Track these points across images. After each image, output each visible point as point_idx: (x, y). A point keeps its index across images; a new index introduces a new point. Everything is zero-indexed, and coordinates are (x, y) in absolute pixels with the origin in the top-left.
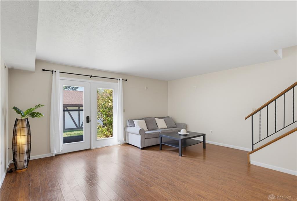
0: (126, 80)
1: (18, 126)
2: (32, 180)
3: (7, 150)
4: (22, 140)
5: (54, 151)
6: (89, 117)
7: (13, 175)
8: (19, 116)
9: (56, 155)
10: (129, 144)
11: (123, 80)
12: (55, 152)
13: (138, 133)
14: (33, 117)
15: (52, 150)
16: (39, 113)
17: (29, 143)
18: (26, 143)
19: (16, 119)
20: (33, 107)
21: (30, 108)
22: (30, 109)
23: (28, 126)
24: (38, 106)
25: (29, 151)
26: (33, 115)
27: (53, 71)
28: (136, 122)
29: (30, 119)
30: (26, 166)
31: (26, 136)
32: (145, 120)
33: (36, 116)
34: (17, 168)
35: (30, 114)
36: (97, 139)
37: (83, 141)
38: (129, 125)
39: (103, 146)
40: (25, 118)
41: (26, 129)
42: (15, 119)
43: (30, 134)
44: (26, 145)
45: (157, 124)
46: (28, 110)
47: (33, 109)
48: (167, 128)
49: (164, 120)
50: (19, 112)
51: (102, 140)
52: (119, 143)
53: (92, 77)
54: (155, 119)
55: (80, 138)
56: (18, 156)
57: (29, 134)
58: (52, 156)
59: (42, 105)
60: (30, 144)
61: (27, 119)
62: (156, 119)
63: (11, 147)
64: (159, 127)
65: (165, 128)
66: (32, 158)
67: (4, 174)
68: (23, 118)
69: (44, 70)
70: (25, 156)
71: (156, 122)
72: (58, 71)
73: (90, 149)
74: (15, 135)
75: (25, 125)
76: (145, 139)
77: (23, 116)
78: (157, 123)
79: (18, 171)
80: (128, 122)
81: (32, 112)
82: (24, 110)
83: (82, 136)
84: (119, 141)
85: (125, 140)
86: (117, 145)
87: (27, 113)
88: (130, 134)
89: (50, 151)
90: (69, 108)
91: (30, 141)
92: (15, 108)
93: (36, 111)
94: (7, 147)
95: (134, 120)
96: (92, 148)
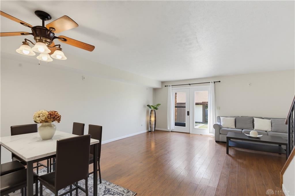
0: (220, 82)
7: (150, 132)
11: (214, 82)
15: (168, 128)
17: (155, 121)
24: (158, 104)
27: (169, 86)
30: (154, 131)
36: (195, 128)
37: (185, 127)
45: (254, 124)
48: (270, 131)
49: (271, 121)
53: (190, 85)
54: (253, 118)
55: (184, 125)
57: (155, 117)
61: (154, 110)
62: (255, 118)
69: (165, 86)
70: (154, 127)
71: (253, 121)
73: (189, 133)
74: (151, 117)
75: (154, 113)
92: (148, 105)
95: (221, 117)
96: (191, 133)
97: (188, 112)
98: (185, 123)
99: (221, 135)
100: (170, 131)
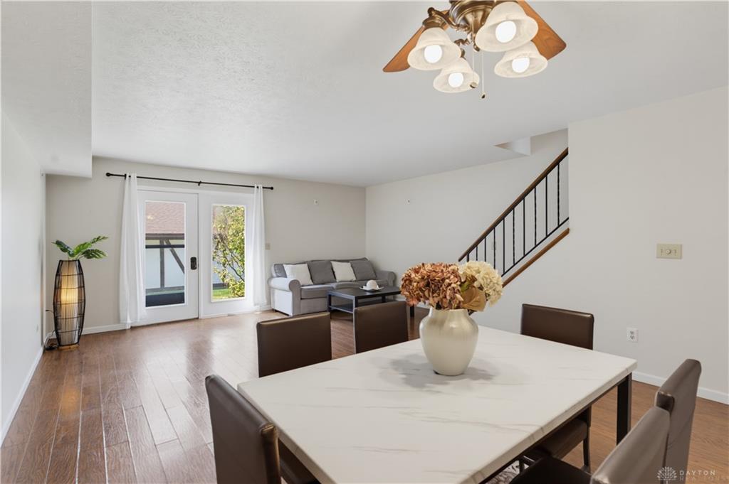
0: (272, 188)
1: (64, 272)
2: (86, 358)
3: (45, 313)
4: (69, 296)
5: (127, 320)
6: (195, 258)
7: (55, 354)
8: (65, 256)
9: (132, 328)
10: (276, 311)
11: (264, 188)
12: (129, 322)
13: (287, 288)
14: (89, 257)
15: (122, 318)
16: (98, 251)
17: (82, 302)
18: (77, 301)
19: (60, 261)
20: (89, 240)
21: (82, 243)
22: (83, 245)
23: (81, 273)
24: (98, 239)
25: (82, 315)
26: (89, 254)
27: (125, 176)
28: (287, 268)
29: (84, 260)
30: (76, 341)
31: (77, 290)
32: (308, 266)
33: (94, 256)
34: (62, 343)
35: (83, 253)
36: (213, 301)
37: (184, 302)
38: (274, 275)
39: (225, 313)
40: (74, 258)
41: (76, 278)
42: (58, 262)
43: (84, 287)
44: (77, 305)
45: (334, 272)
46: (79, 246)
47: (89, 244)
48: (355, 281)
49: (352, 266)
50: (64, 249)
51: (222, 302)
52: (257, 308)
53: (201, 184)
54: (331, 264)
55: (178, 298)
56: (63, 322)
57: (82, 286)
58: (124, 328)
59: (104, 238)
60: (83, 304)
61: (79, 261)
62: (334, 263)
63: (52, 308)
64: (339, 278)
65: (351, 281)
66: (86, 331)
67: (41, 350)
68: (71, 259)
69: (108, 175)
70: (76, 323)
71: (332, 269)
72: (134, 176)
73: (198, 318)
74: (57, 288)
75: (76, 271)
76: (301, 299)
77: (72, 255)
78: (334, 270)
79: (63, 348)
80: (273, 268)
81: (88, 249)
82: (73, 247)
83: (182, 295)
84: (255, 305)
85: (269, 302)
86: (252, 313)
87: (78, 252)
88: (277, 292)
89: (118, 320)
90: (173, 242)
91: (83, 298)
92: (59, 243)
93: (94, 247)
94: (45, 309)
95: (284, 265)
96: (201, 316)
97: (193, 261)
98: (183, 293)
99: (302, 301)
100: (128, 327)
